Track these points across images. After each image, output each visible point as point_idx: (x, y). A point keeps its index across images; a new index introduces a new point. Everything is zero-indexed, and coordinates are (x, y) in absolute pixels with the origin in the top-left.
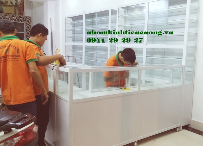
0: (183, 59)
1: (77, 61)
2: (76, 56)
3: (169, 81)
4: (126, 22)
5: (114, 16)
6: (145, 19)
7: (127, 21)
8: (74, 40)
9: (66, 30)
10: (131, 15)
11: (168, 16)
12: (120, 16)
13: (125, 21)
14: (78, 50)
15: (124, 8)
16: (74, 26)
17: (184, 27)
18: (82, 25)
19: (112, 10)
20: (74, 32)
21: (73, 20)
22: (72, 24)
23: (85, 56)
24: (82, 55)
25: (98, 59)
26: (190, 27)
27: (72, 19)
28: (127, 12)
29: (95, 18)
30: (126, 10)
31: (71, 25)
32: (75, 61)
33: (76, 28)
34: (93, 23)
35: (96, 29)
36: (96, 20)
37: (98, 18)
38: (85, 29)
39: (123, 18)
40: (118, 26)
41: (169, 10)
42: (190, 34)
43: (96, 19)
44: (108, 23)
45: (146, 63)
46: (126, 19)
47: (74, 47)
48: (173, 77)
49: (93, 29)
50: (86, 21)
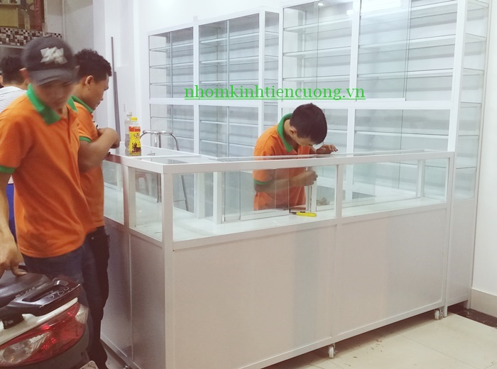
0: (449, 137)
1: (179, 144)
2: (176, 133)
3: (414, 193)
4: (303, 42)
5: (271, 29)
6: (351, 35)
7: (305, 41)
8: (171, 92)
9: (150, 67)
10: (317, 25)
11: (411, 27)
12: (288, 29)
13: (300, 40)
14: (183, 117)
15: (297, 9)
16: (171, 55)
17: (452, 55)
18: (191, 54)
19: (267, 13)
20: (171, 72)
21: (168, 41)
22: (166, 51)
23: (201, 131)
24: (192, 130)
25: (233, 139)
26: (466, 54)
27: (165, 38)
28: (306, 19)
29: (224, 35)
30: (304, 13)
31: (164, 54)
32: (176, 145)
33: (175, 60)
34: (218, 48)
35: (226, 62)
36: (227, 38)
37: (231, 34)
38: (200, 62)
39: (296, 34)
40: (283, 54)
41: (415, 11)
42: (466, 73)
44: (258, 47)
45: (355, 146)
46: (303, 36)
47: (172, 110)
48: (424, 183)
49: (218, 63)
50: (202, 42)
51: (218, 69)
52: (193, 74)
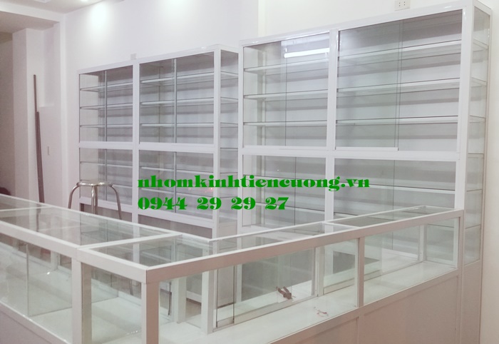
4: (264, 85)
6: (327, 77)
7: (266, 82)
8: (104, 134)
9: (80, 108)
10: (285, 65)
11: (402, 69)
12: (250, 70)
13: (260, 81)
15: (257, 49)
16: (106, 95)
18: (130, 94)
19: (223, 52)
20: (104, 113)
22: (98, 91)
27: (96, 78)
29: (169, 75)
30: (264, 53)
31: (96, 94)
33: (110, 101)
34: (161, 89)
35: (173, 103)
36: (175, 78)
37: (179, 74)
38: (140, 103)
39: (256, 75)
40: (244, 96)
44: (213, 87)
46: (264, 78)
47: (106, 155)
49: (160, 104)
50: (143, 82)
51: (161, 111)
52: (132, 115)
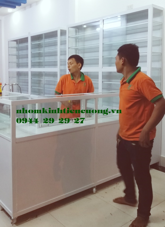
1: (21, 89)
2: (21, 84)
4: (78, 43)
5: (63, 37)
6: (99, 39)
7: (78, 42)
8: (19, 66)
9: (9, 55)
10: (83, 35)
11: (127, 34)
12: (71, 37)
13: (76, 41)
14: (24, 77)
15: (75, 28)
16: (18, 49)
17: (146, 46)
18: (27, 49)
19: (61, 30)
20: (18, 57)
21: (17, 43)
23: (32, 83)
24: (28, 83)
25: (46, 86)
26: (153, 46)
27: (15, 42)
28: (79, 32)
29: (42, 40)
30: (77, 30)
31: (15, 49)
33: (20, 52)
34: (39, 46)
35: (43, 52)
38: (31, 52)
39: (74, 39)
40: (69, 48)
41: (128, 27)
42: (154, 55)
43: (44, 41)
44: (57, 45)
45: (103, 89)
46: (78, 40)
47: (19, 74)
49: (39, 53)
50: (32, 44)
51: (39, 55)
52: (28, 58)
